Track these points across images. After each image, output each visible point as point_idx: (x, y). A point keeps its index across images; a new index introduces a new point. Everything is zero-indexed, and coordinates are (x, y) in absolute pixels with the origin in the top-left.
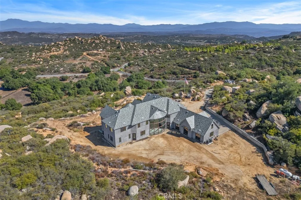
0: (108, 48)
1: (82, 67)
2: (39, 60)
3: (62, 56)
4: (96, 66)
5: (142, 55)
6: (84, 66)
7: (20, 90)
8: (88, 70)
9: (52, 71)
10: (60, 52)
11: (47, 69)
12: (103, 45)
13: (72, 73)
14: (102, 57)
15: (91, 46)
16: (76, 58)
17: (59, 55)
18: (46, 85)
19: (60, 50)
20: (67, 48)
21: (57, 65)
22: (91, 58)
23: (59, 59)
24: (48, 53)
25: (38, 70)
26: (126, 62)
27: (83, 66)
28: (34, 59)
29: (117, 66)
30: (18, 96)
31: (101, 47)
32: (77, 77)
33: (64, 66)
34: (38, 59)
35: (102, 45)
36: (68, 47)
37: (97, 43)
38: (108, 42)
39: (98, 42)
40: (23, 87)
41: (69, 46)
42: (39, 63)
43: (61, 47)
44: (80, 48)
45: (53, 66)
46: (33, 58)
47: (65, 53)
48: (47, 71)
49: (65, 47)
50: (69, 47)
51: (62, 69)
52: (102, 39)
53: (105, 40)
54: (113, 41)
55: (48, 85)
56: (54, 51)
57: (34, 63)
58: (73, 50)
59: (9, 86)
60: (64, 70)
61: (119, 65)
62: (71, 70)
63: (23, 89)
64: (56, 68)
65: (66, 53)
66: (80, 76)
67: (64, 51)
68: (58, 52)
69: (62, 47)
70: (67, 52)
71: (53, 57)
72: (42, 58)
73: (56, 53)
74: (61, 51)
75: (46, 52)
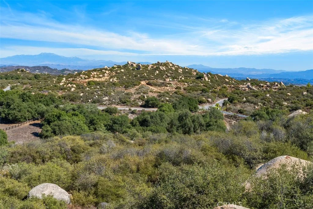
0: (181, 78)
1: (142, 98)
2: (71, 86)
3: (106, 83)
4: (168, 98)
5: (247, 89)
6: (146, 97)
7: (27, 124)
8: (154, 102)
9: (90, 101)
10: (103, 79)
11: (81, 97)
12: (173, 74)
13: (124, 106)
14: (174, 89)
15: (153, 74)
16: (129, 88)
17: (103, 82)
18: (77, 115)
19: (104, 76)
20: (114, 73)
21: (99, 92)
22: (154, 88)
23: (102, 86)
24: (85, 79)
25: (66, 98)
26: (221, 98)
27: (144, 97)
28: (63, 85)
29: (207, 100)
30: (20, 134)
31: (168, 76)
32: (133, 113)
33: (111, 94)
34: (69, 85)
35: (170, 73)
36: (116, 73)
37: (162, 70)
38: (179, 71)
39: (165, 69)
40: (34, 119)
41: (119, 71)
42: (69, 90)
43: (105, 73)
44: (136, 76)
45: (92, 93)
46: (61, 84)
47: (111, 80)
48: (80, 99)
49: (111, 72)
50: (118, 73)
51: (107, 98)
52: (171, 67)
53: (175, 67)
54: (187, 70)
55: (80, 115)
56: (94, 77)
57: (62, 89)
58: (124, 77)
59: (9, 114)
60: (110, 100)
61: (210, 100)
62: (123, 100)
63: (33, 122)
64: (97, 96)
65: (113, 80)
66: (139, 111)
67: (110, 78)
68: (100, 79)
69: (107, 72)
70: (115, 79)
71: (93, 83)
72: (74, 84)
73: (98, 80)
74: (105, 78)
75: (83, 77)
